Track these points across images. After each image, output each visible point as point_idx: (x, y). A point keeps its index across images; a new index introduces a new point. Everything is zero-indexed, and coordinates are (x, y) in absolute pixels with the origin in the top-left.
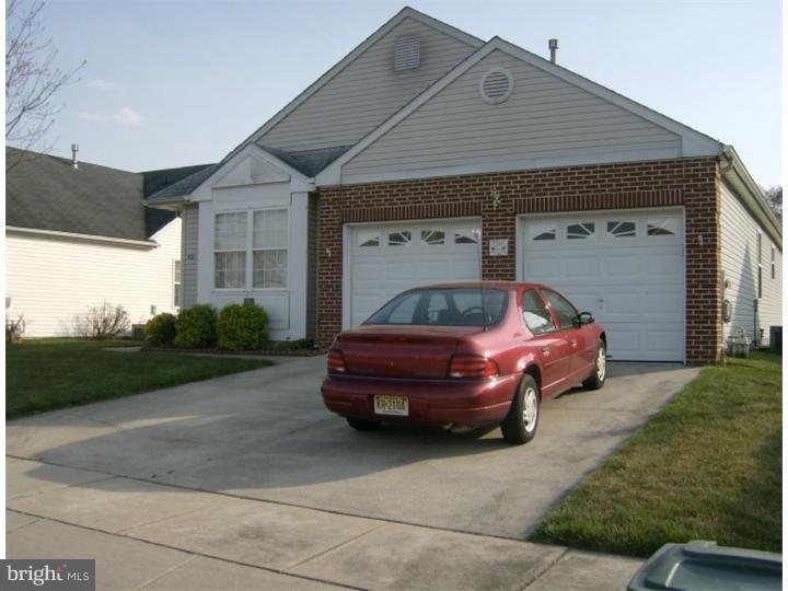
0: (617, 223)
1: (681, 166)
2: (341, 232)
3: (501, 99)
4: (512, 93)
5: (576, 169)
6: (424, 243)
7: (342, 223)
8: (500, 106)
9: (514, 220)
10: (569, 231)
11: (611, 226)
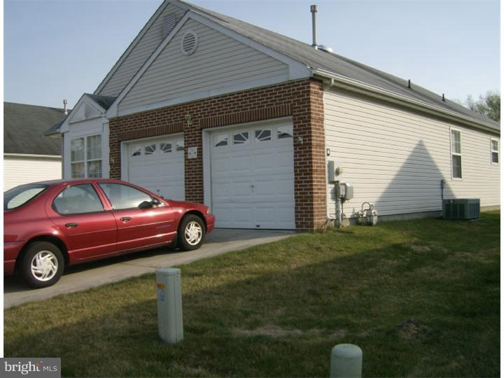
0: (261, 131)
1: (290, 87)
2: (120, 148)
3: (191, 52)
4: (197, 47)
5: (247, 92)
6: (162, 152)
7: (120, 142)
8: (192, 56)
9: (201, 133)
10: (235, 139)
11: (257, 133)
